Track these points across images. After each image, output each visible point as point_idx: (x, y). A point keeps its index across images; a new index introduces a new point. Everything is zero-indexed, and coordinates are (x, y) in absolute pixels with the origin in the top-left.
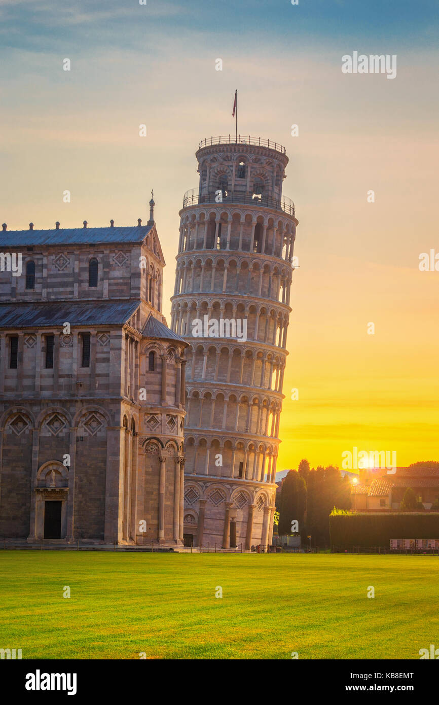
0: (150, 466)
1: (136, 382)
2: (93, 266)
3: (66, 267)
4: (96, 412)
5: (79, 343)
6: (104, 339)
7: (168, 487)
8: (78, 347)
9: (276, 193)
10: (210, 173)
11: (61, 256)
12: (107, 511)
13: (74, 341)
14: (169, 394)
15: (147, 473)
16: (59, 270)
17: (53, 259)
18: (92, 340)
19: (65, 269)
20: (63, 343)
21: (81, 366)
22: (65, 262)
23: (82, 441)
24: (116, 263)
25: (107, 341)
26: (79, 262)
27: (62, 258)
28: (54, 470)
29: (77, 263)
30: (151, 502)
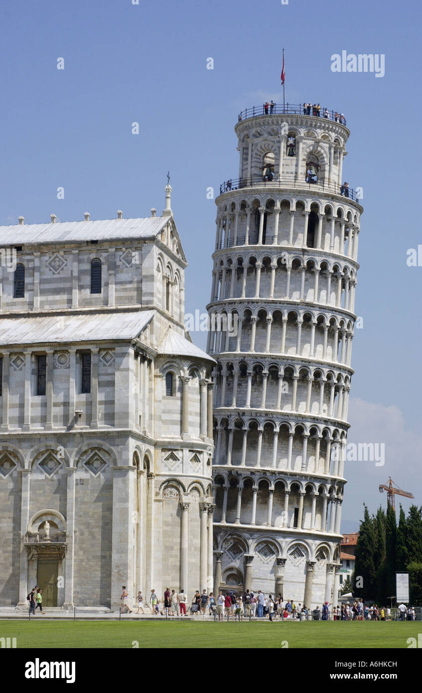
0: (169, 515)
1: (150, 410)
2: (96, 267)
3: (62, 269)
4: (100, 449)
5: (77, 363)
6: (108, 357)
7: (191, 540)
8: (76, 368)
9: (334, 174)
10: (252, 151)
11: (57, 257)
12: (114, 571)
13: (70, 360)
14: (192, 424)
15: (166, 524)
16: (54, 274)
17: (47, 261)
18: (94, 359)
19: (61, 272)
20: (57, 362)
21: (81, 391)
22: (61, 263)
23: (83, 484)
24: (124, 264)
25: (112, 360)
26: (79, 263)
27: (57, 259)
28: (49, 522)
29: (75, 264)
30: (171, 560)
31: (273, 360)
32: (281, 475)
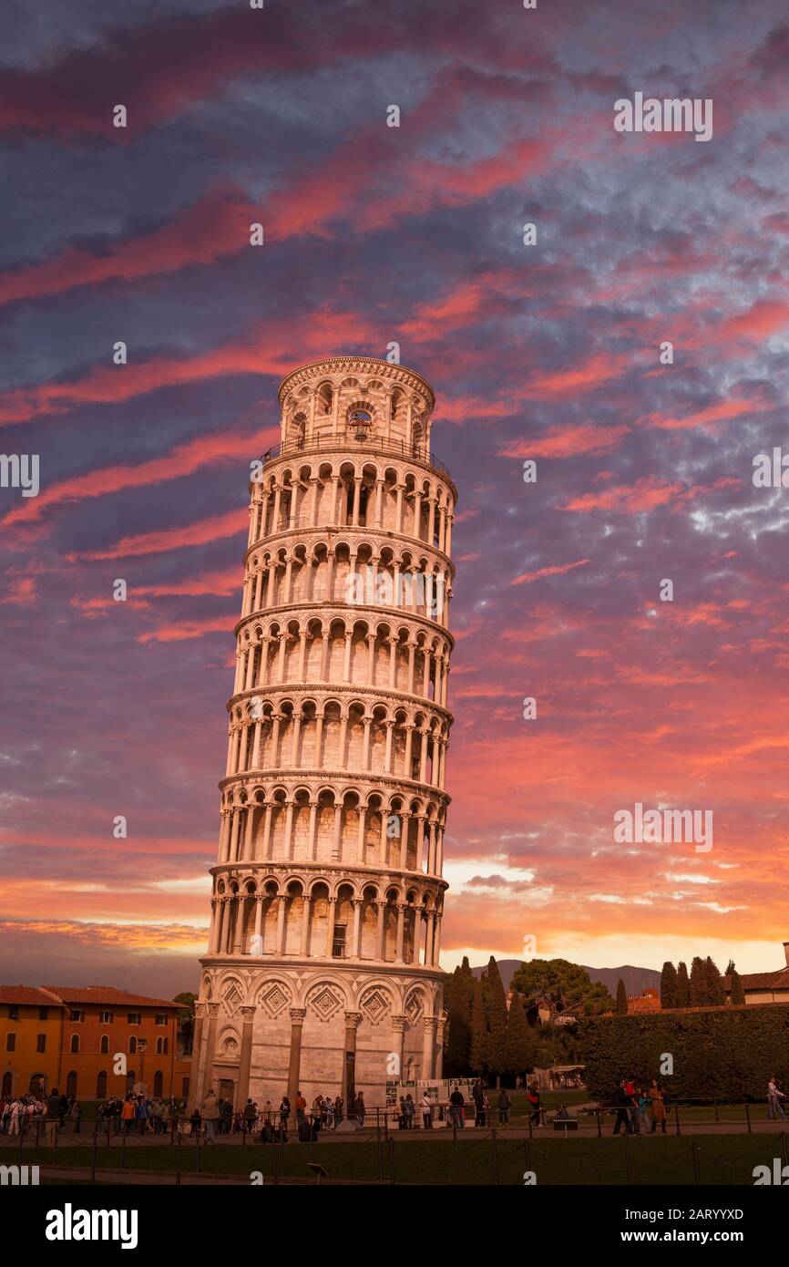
31: (285, 693)
32: (294, 871)
